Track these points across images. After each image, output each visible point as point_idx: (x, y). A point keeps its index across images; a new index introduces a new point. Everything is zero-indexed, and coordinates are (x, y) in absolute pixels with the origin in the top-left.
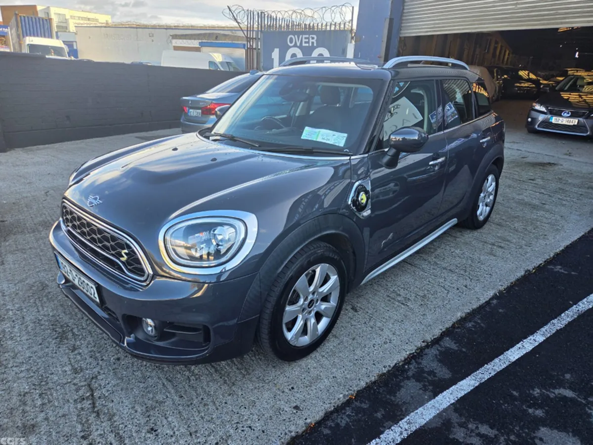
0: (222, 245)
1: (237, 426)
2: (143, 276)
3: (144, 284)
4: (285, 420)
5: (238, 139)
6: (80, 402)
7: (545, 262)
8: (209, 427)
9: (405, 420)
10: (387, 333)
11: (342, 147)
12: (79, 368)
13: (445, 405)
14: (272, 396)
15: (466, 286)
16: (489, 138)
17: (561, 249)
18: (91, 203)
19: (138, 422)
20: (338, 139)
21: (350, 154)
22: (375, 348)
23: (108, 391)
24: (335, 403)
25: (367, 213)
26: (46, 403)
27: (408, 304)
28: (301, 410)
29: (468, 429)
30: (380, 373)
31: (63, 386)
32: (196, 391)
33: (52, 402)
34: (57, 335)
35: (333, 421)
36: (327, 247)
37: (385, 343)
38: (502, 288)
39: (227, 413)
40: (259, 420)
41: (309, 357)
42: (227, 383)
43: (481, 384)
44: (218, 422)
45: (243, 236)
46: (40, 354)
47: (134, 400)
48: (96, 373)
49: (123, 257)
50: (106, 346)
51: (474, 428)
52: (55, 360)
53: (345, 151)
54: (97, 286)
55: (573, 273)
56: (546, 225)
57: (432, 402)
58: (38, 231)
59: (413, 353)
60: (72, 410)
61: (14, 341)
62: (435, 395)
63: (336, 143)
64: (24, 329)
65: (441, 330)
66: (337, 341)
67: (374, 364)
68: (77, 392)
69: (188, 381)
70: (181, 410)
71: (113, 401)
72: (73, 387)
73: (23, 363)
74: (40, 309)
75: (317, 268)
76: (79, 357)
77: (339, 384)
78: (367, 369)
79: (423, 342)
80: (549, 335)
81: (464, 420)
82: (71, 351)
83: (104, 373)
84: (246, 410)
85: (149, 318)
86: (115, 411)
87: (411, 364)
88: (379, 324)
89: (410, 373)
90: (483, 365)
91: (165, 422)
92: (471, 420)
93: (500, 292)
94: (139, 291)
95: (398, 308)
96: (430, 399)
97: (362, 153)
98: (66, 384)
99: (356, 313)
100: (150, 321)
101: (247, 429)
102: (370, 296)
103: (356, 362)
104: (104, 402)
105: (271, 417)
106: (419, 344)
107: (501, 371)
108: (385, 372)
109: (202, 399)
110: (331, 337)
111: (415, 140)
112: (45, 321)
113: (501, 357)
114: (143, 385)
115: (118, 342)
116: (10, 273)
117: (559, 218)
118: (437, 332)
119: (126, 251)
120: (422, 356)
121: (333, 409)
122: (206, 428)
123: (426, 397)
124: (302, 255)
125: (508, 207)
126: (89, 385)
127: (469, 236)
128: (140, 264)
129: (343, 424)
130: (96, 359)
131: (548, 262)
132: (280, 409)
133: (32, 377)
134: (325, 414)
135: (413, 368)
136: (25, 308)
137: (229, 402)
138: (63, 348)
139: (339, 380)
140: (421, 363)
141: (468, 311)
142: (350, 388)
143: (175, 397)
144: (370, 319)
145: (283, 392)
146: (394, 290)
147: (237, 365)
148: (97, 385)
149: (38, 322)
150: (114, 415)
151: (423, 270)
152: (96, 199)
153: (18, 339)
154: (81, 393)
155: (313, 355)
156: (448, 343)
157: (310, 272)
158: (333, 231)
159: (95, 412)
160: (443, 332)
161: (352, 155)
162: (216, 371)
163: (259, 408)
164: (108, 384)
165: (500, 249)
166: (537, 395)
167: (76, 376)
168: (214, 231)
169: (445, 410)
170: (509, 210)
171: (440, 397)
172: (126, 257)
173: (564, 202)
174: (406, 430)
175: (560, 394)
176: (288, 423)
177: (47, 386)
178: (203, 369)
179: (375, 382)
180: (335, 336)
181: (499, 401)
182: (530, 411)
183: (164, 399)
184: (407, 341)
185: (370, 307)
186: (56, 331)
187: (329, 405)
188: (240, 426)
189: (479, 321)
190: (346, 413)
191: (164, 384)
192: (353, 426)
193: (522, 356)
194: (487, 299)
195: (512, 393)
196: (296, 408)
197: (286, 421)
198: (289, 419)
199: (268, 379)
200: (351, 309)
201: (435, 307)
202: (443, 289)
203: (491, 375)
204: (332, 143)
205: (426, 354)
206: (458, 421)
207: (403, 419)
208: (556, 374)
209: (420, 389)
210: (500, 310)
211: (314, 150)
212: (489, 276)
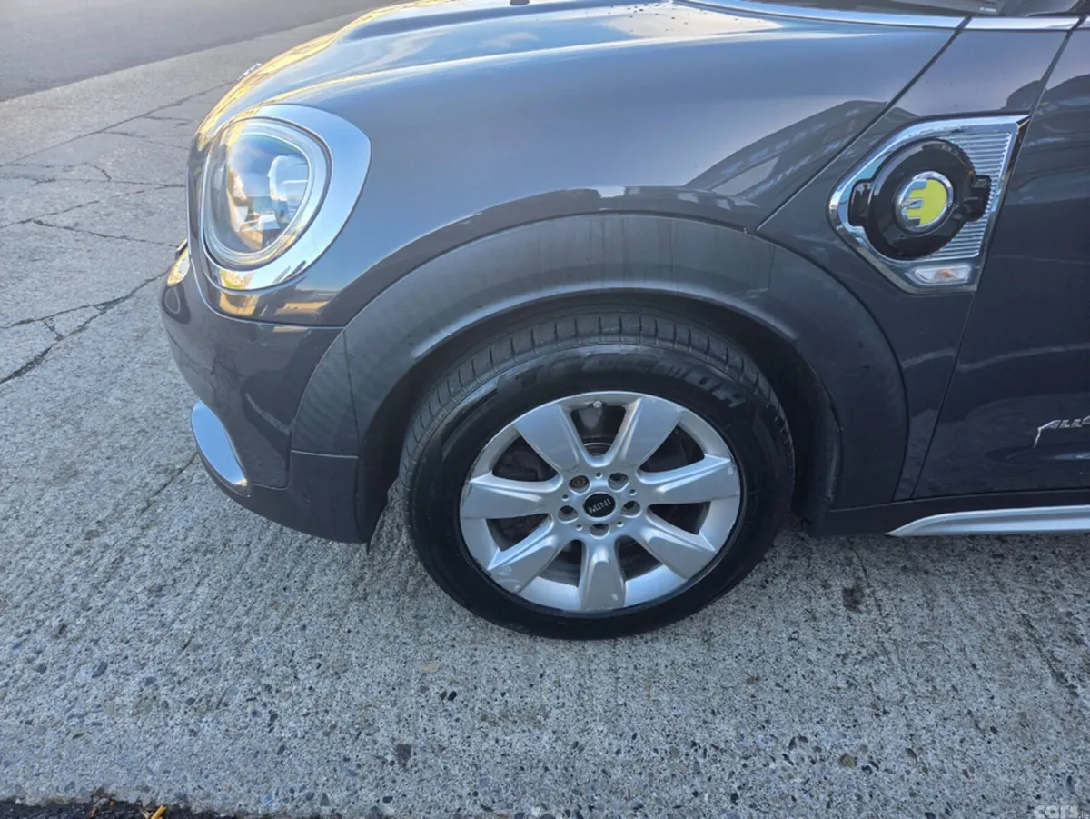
4: (346, 760)
22: (792, 754)
27: (1079, 690)
28: (404, 765)
37: (845, 761)
39: (280, 650)
41: (576, 649)
66: (697, 652)
67: (734, 797)
75: (631, 403)
77: (568, 774)
78: (696, 794)
88: (888, 688)
91: (189, 589)
99: (843, 611)
101: (265, 715)
105: (334, 727)
109: (285, 589)
110: (694, 631)
122: (218, 653)
132: (371, 725)
137: (310, 631)
139: (578, 765)
143: (257, 554)
144: (874, 656)
145: (424, 690)
146: (1070, 614)
163: (340, 688)
176: (343, 775)
180: (707, 639)
185: (915, 622)
196: (404, 751)
197: (346, 765)
198: (359, 766)
199: (432, 635)
200: (845, 590)
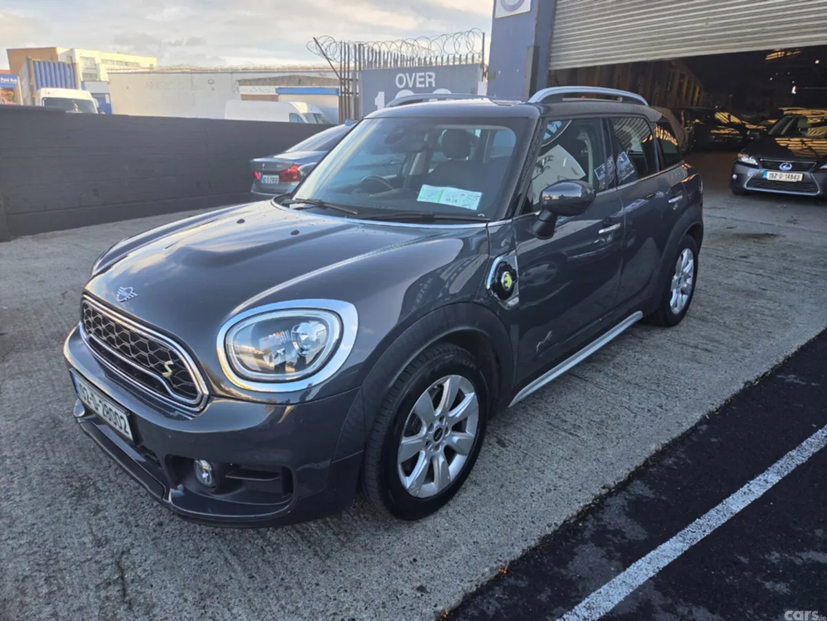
0: (307, 350)
2: (194, 398)
3: (197, 409)
4: (404, 608)
5: (328, 205)
6: (105, 588)
7: (772, 369)
9: (583, 603)
10: (549, 476)
11: (474, 211)
12: (103, 538)
13: (642, 579)
14: (385, 572)
15: (661, 407)
16: (681, 197)
17: (794, 350)
18: (121, 297)
19: (188, 616)
20: (469, 200)
21: (486, 219)
22: (534, 499)
23: (145, 571)
24: (478, 580)
25: (513, 302)
26: (54, 591)
27: (578, 435)
28: (428, 592)
29: (677, 614)
30: (543, 534)
31: (80, 565)
32: (273, 567)
33: (63, 588)
34: (73, 491)
35: (476, 607)
36: (458, 351)
37: (548, 491)
38: (712, 408)
39: (319, 599)
40: (366, 608)
41: (438, 515)
42: (318, 555)
43: (691, 547)
45: (336, 336)
46: (48, 519)
47: (182, 584)
48: (129, 545)
49: (166, 371)
50: (143, 506)
51: (686, 613)
52: (69, 528)
53: (479, 215)
54: (129, 414)
55: (813, 384)
56: (769, 318)
57: (621, 576)
58: (51, 346)
59: (590, 505)
60: (91, 600)
61: (12, 502)
62: (626, 565)
63: (465, 205)
64: (26, 485)
65: (629, 469)
66: (477, 490)
67: (533, 522)
68: (100, 574)
69: (261, 554)
70: (251, 597)
71: (152, 586)
72: (94, 566)
73: (23, 533)
74: (51, 454)
75: (445, 381)
76: (103, 523)
77: (483, 553)
78: (523, 529)
79: (604, 488)
80: (786, 473)
81: (670, 601)
82: (92, 514)
83: (139, 546)
84: (347, 594)
85: (203, 459)
86: (155, 600)
87: (587, 520)
88: (537, 464)
89: (587, 534)
90: (694, 520)
91: (227, 615)
92: (681, 600)
93: (711, 414)
94: (188, 419)
95: (564, 441)
96: (618, 572)
97: (503, 217)
98: (85, 561)
99: (503, 449)
100: (204, 464)
102: (523, 423)
104: (139, 588)
105: (383, 603)
106: (598, 491)
107: (720, 527)
108: (550, 533)
109: (282, 579)
110: (468, 484)
111: (578, 198)
112: (56, 472)
113: (719, 507)
114: (196, 561)
115: (160, 497)
116: (9, 406)
117: (786, 308)
118: (623, 473)
119: (171, 362)
120: (602, 508)
121: (475, 589)
123: (613, 569)
124: (423, 363)
125: (714, 296)
126: (118, 563)
127: (660, 337)
128: (191, 380)
129: (491, 611)
130: (128, 524)
131: (777, 370)
132: (397, 591)
133: (35, 553)
134: (464, 597)
135: (590, 526)
136: (29, 454)
137: (322, 584)
138: (82, 511)
139: (482, 547)
140: (601, 519)
141: (667, 442)
142: (500, 558)
143: (243, 578)
144: (525, 457)
145: (401, 566)
146: (557, 415)
147: (332, 529)
148: (128, 563)
149: (47, 473)
150: (154, 606)
151: (597, 384)
152: (128, 291)
153: (18, 499)
154: (106, 574)
155: (443, 511)
156: (639, 488)
157: (436, 387)
158: (467, 328)
159: (126, 602)
160: (632, 473)
161: (490, 221)
162: (302, 538)
163: (366, 591)
164: (146, 560)
165: (706, 354)
166: (776, 561)
167: (99, 550)
168: (296, 329)
169: (642, 588)
170: (715, 298)
171: (632, 569)
172: (170, 371)
173: (792, 287)
174: (585, 619)
175: (809, 559)
176: (409, 613)
177: (57, 566)
178: (283, 535)
179: (535, 549)
180: (476, 483)
181: (720, 571)
182: (768, 585)
183: (226, 581)
185: (524, 440)
187: (469, 584)
189: (683, 456)
190: (495, 595)
191: (226, 559)
192: (506, 614)
193: (749, 505)
194: (693, 425)
195: (739, 560)
196: (421, 589)
197: (406, 609)
198: (411, 606)
199: (378, 548)
200: (497, 442)
201: (617, 438)
202: (628, 412)
203: (706, 534)
204: (460, 206)
205: (609, 506)
206: (662, 603)
207: (580, 602)
208: (801, 529)
209: (603, 557)
210: (713, 440)
211: (436, 217)
212: (692, 391)
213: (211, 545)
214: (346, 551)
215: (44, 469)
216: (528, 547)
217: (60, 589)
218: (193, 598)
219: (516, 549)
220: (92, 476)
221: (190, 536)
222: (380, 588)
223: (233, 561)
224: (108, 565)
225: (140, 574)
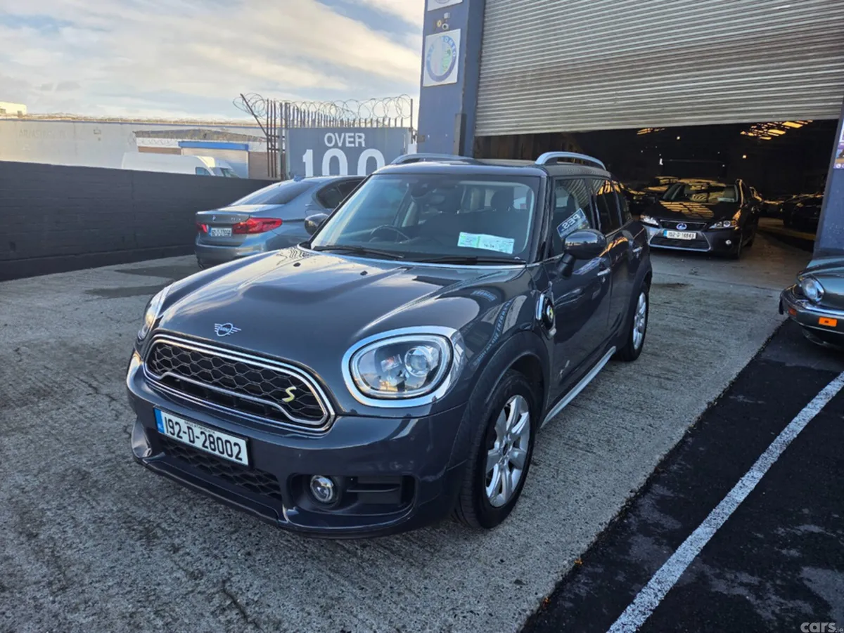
1: (454, 613)
2: (319, 418)
3: (322, 429)
4: (511, 598)
6: (222, 614)
7: (723, 392)
8: (418, 618)
9: (653, 579)
10: (585, 487)
11: (511, 254)
12: (197, 572)
13: (690, 557)
14: (480, 573)
15: (651, 425)
16: (641, 248)
17: (734, 376)
18: (222, 332)
19: (319, 626)
20: (503, 245)
21: (523, 261)
22: (580, 505)
23: (256, 594)
24: (562, 571)
25: (553, 331)
26: (170, 622)
27: (594, 452)
28: (525, 584)
29: (726, 579)
30: (598, 532)
31: (185, 597)
32: (378, 579)
33: (178, 619)
34: (138, 535)
35: (570, 591)
37: (589, 497)
38: (691, 425)
39: (433, 599)
40: (478, 602)
42: (414, 565)
43: (718, 530)
44: (428, 611)
46: (126, 561)
47: (298, 601)
48: (226, 574)
49: (288, 396)
50: (221, 540)
51: (733, 577)
52: (153, 567)
53: (516, 258)
54: (247, 440)
55: (760, 402)
56: (707, 352)
57: (674, 556)
58: (32, 402)
59: (625, 506)
60: (213, 625)
61: (75, 550)
62: (674, 548)
63: (502, 250)
64: (83, 533)
65: (645, 476)
67: (587, 523)
68: (210, 602)
69: (361, 569)
70: (371, 605)
71: (269, 606)
72: (200, 597)
73: (106, 576)
74: (94, 504)
75: (512, 401)
76: (188, 558)
77: (557, 550)
78: (581, 529)
79: (631, 492)
80: (766, 470)
81: (718, 571)
82: (172, 552)
83: (238, 574)
84: (457, 593)
86: (279, 617)
87: (630, 518)
89: (634, 528)
90: (712, 510)
91: (356, 621)
92: (726, 569)
93: (690, 429)
95: (584, 457)
96: (670, 554)
97: (534, 260)
98: (187, 594)
99: (537, 467)
101: (468, 614)
102: (545, 446)
103: (563, 522)
104: (257, 609)
105: (491, 596)
106: (628, 495)
107: (732, 514)
108: (603, 530)
109: (391, 588)
112: (110, 519)
113: (726, 499)
114: (302, 581)
115: (275, 520)
116: (18, 462)
117: (716, 343)
118: (641, 479)
119: (293, 388)
120: (637, 508)
121: (561, 578)
122: (415, 620)
123: (665, 552)
125: (656, 335)
126: (224, 591)
127: (626, 369)
128: (315, 403)
129: (583, 592)
130: (216, 557)
131: (728, 392)
132: (498, 586)
133: (130, 592)
134: (556, 585)
135: (634, 522)
136: (69, 505)
137: (429, 587)
138: (158, 551)
139: (554, 545)
140: (640, 516)
141: (666, 453)
142: (572, 553)
143: (354, 591)
144: (557, 472)
145: (493, 567)
146: (569, 437)
147: (416, 543)
148: (234, 589)
149: (99, 521)
150: (280, 622)
151: (592, 411)
153: (81, 546)
154: (216, 601)
155: (508, 520)
156: (659, 489)
157: (508, 406)
158: (529, 353)
159: (250, 623)
160: (648, 479)
161: (527, 263)
162: (393, 552)
163: (472, 588)
164: (251, 585)
165: (669, 382)
166: (783, 535)
167: (197, 582)
168: (410, 353)
169: (693, 563)
170: (658, 337)
171: (680, 550)
172: (292, 396)
173: (714, 326)
174: (659, 591)
175: (806, 530)
176: (516, 601)
177: (160, 601)
178: (374, 552)
179: (596, 543)
181: (746, 545)
182: (784, 552)
183: (339, 594)
184: (613, 493)
185: (550, 458)
186: (134, 530)
187: (556, 575)
188: (458, 612)
189: (683, 463)
190: (580, 581)
191: (330, 577)
192: (596, 593)
193: (748, 496)
194: (681, 438)
195: (756, 536)
196: (518, 582)
197: (513, 599)
198: (516, 596)
199: (465, 555)
201: (626, 452)
202: (626, 431)
203: (725, 519)
204: (497, 250)
205: (642, 505)
206: (713, 572)
207: (651, 579)
208: (792, 510)
209: (653, 544)
210: (701, 449)
211: (479, 259)
212: (670, 412)
213: (309, 566)
214: (438, 559)
215: (93, 517)
216: (591, 542)
217: (176, 620)
218: (316, 611)
219: (582, 544)
220: (152, 519)
221: (284, 561)
222: (483, 585)
223: (337, 578)
224: (214, 593)
225: (252, 598)
